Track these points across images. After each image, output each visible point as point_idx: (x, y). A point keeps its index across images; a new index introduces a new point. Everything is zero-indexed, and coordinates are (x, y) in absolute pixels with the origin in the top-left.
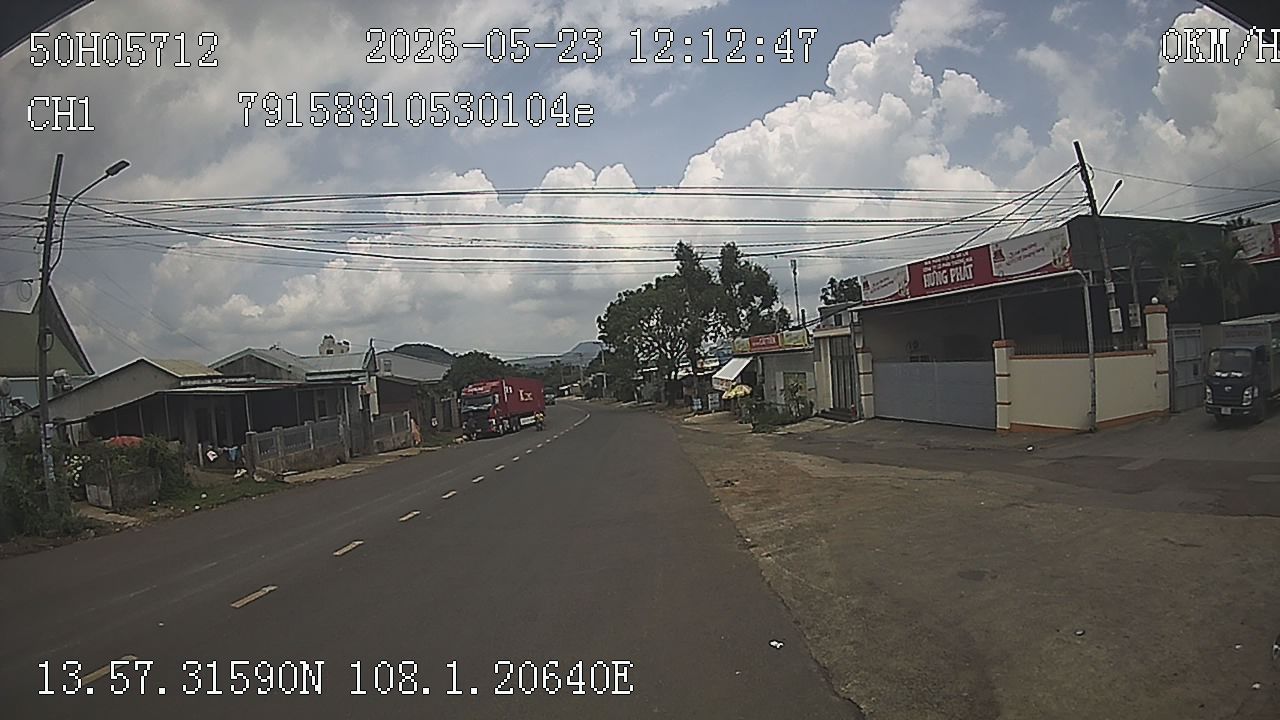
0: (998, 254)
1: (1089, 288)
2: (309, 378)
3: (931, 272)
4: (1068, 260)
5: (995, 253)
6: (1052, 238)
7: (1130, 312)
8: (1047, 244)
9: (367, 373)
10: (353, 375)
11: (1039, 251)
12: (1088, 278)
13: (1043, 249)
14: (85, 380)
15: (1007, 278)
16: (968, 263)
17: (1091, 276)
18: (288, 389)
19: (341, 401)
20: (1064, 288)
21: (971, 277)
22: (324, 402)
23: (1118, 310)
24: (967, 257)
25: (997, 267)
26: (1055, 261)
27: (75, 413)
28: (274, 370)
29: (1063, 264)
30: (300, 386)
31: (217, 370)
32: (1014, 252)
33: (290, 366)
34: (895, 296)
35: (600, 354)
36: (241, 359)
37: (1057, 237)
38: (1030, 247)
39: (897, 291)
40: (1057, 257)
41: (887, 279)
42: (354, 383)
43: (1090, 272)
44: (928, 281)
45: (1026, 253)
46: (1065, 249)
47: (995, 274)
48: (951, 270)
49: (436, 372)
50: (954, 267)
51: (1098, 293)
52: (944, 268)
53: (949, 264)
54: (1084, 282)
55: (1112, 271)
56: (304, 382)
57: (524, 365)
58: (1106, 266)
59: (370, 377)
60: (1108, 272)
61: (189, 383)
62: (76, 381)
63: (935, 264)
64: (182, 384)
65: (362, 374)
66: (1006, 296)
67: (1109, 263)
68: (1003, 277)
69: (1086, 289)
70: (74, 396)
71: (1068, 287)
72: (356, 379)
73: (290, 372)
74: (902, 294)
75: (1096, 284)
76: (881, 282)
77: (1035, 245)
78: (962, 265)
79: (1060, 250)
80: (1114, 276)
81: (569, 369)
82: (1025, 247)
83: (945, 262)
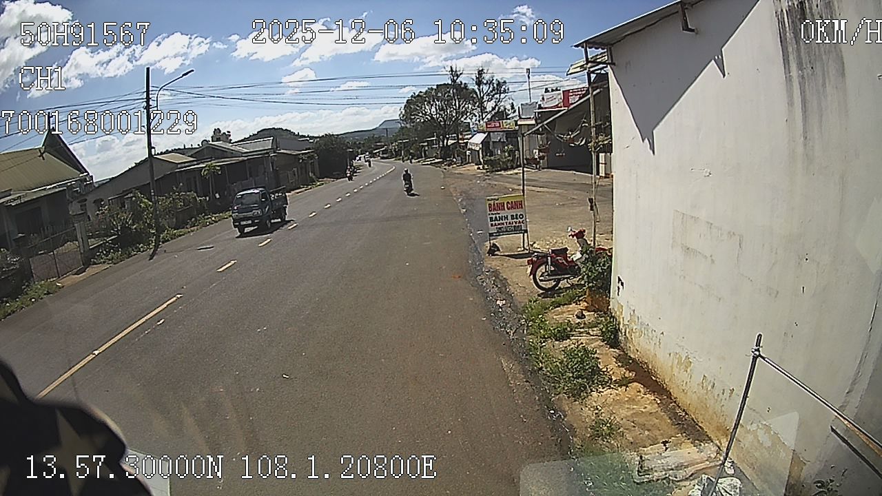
2: (244, 155)
3: (572, 96)
33: (232, 150)
34: (556, 106)
39: (557, 103)
41: (553, 96)
44: (571, 100)
52: (578, 94)
61: (183, 165)
63: (573, 92)
64: (179, 166)
73: (232, 153)
74: (559, 105)
76: (550, 98)
83: (579, 91)
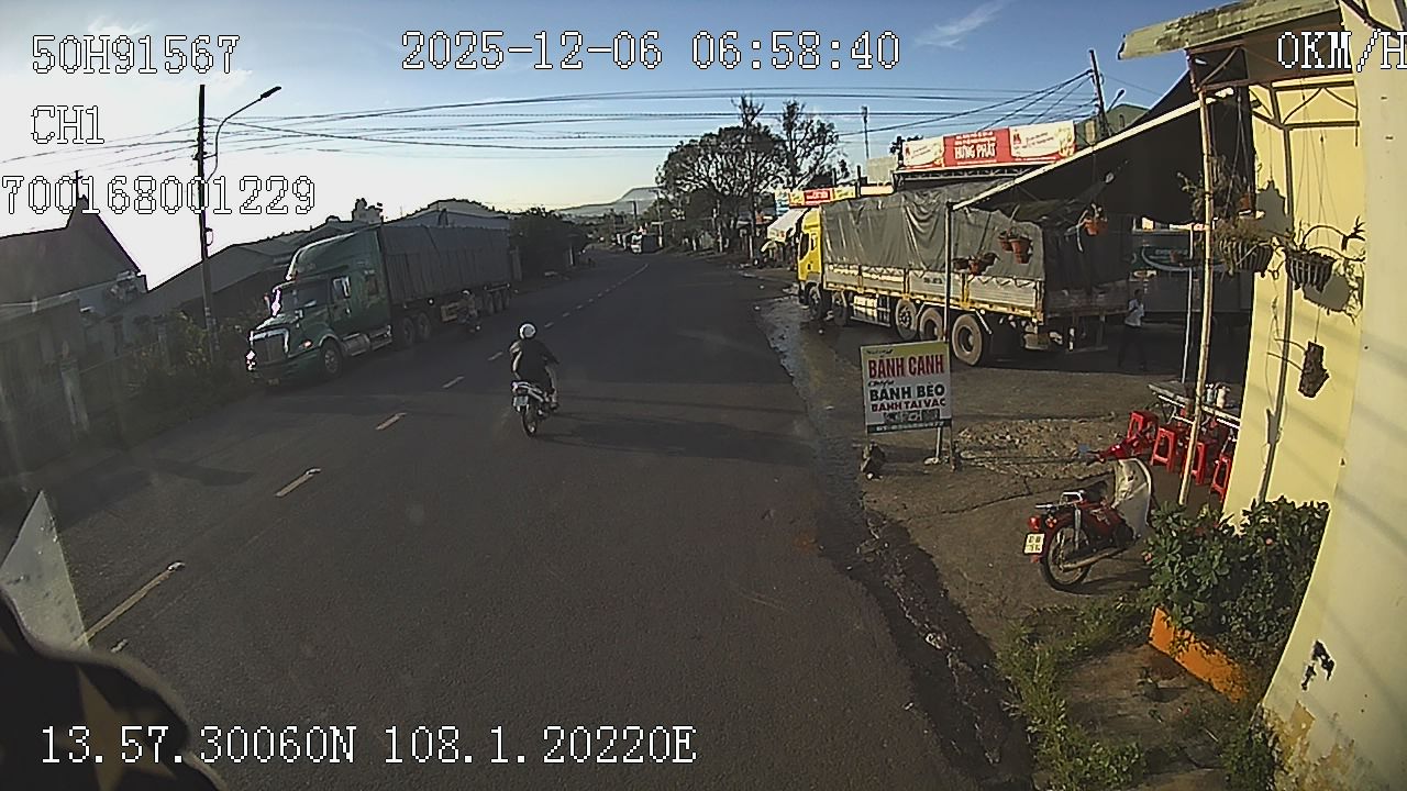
3: (962, 145)
4: (1072, 150)
5: (1014, 136)
6: (1060, 130)
11: (1048, 139)
13: (1052, 138)
15: (1024, 159)
16: (991, 142)
24: (991, 136)
25: (1016, 149)
26: (1062, 150)
29: (1069, 154)
32: (1030, 137)
37: (1065, 130)
38: (1043, 135)
39: (934, 159)
40: (1063, 147)
41: (925, 147)
45: (1039, 139)
46: (1070, 141)
48: (978, 146)
50: (980, 143)
52: (972, 143)
53: (975, 141)
63: (965, 139)
74: (937, 163)
76: (920, 150)
77: (1046, 134)
78: (986, 142)
79: (1066, 141)
82: (1039, 134)
83: (973, 138)
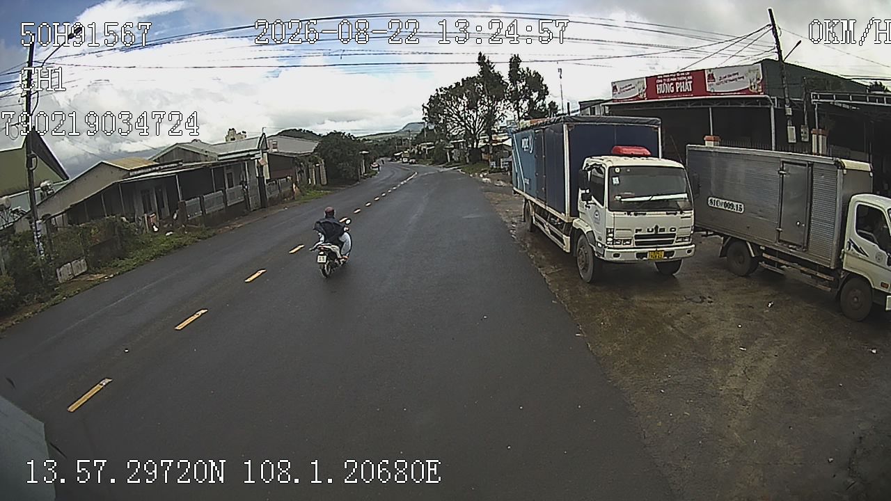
0: (711, 77)
1: (774, 108)
2: (220, 158)
3: (663, 83)
4: (760, 87)
5: (709, 75)
6: (750, 71)
7: (802, 130)
8: (746, 75)
9: (261, 151)
10: (251, 153)
11: (739, 78)
12: (774, 102)
13: (743, 77)
14: (62, 184)
15: (716, 94)
16: (689, 80)
17: (776, 100)
18: (206, 168)
19: (243, 172)
20: (757, 106)
21: (691, 90)
22: (231, 173)
23: (794, 127)
24: (688, 76)
25: (710, 85)
26: (751, 86)
27: (56, 209)
28: (196, 156)
29: (757, 90)
30: (214, 165)
31: (155, 161)
32: (722, 76)
33: (206, 152)
34: (636, 98)
35: (423, 130)
36: (171, 151)
37: (754, 71)
38: (734, 74)
39: (638, 94)
40: (752, 84)
41: (631, 85)
42: (252, 158)
43: (775, 98)
44: (660, 89)
45: (731, 78)
46: (758, 79)
47: (708, 90)
48: (677, 83)
49: (309, 147)
50: (679, 81)
51: (780, 113)
52: (672, 82)
53: (675, 79)
54: (771, 104)
55: (790, 101)
56: (217, 161)
57: (369, 140)
58: (787, 96)
59: (263, 153)
60: (787, 101)
61: (136, 173)
62: (56, 187)
63: (666, 78)
64: (131, 174)
65: (258, 152)
66: (715, 106)
67: (788, 94)
68: (714, 92)
69: (772, 109)
70: (55, 197)
71: (760, 106)
72: (253, 156)
73: (207, 156)
74: (641, 96)
75: (779, 108)
76: (626, 87)
77: (737, 73)
78: (684, 81)
79: (755, 80)
80: (792, 105)
81: (401, 140)
82: (731, 74)
83: (672, 77)
